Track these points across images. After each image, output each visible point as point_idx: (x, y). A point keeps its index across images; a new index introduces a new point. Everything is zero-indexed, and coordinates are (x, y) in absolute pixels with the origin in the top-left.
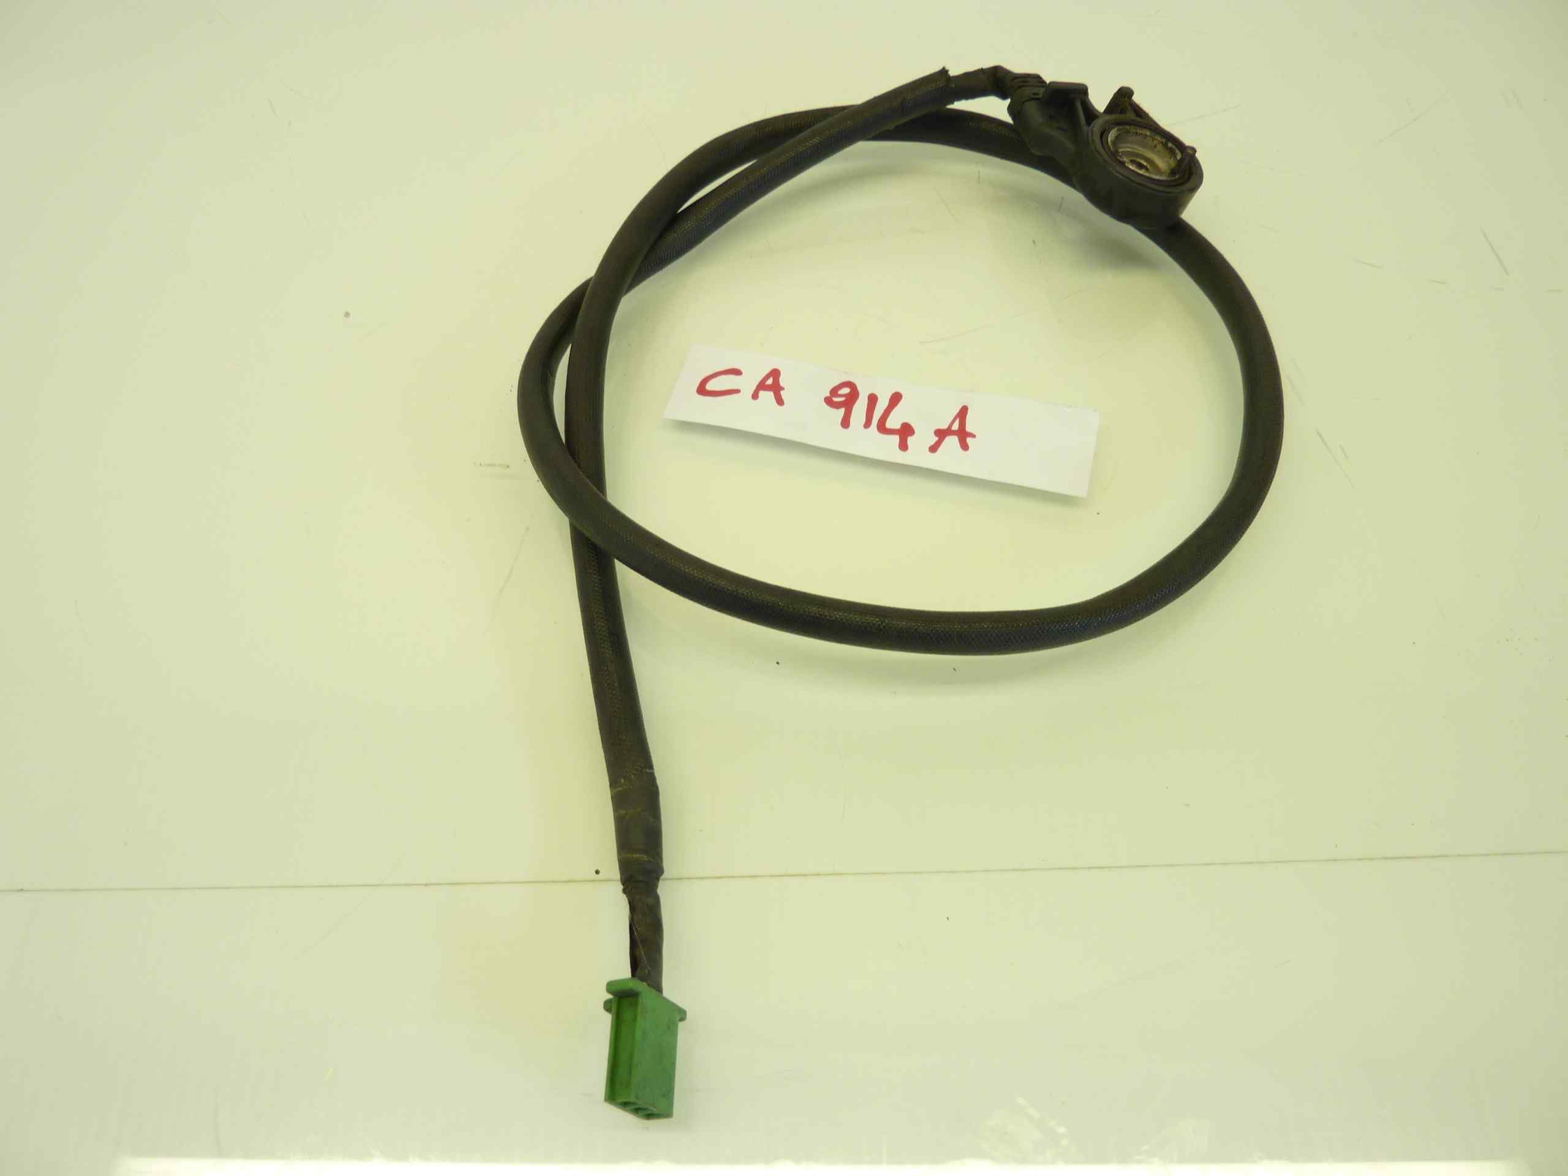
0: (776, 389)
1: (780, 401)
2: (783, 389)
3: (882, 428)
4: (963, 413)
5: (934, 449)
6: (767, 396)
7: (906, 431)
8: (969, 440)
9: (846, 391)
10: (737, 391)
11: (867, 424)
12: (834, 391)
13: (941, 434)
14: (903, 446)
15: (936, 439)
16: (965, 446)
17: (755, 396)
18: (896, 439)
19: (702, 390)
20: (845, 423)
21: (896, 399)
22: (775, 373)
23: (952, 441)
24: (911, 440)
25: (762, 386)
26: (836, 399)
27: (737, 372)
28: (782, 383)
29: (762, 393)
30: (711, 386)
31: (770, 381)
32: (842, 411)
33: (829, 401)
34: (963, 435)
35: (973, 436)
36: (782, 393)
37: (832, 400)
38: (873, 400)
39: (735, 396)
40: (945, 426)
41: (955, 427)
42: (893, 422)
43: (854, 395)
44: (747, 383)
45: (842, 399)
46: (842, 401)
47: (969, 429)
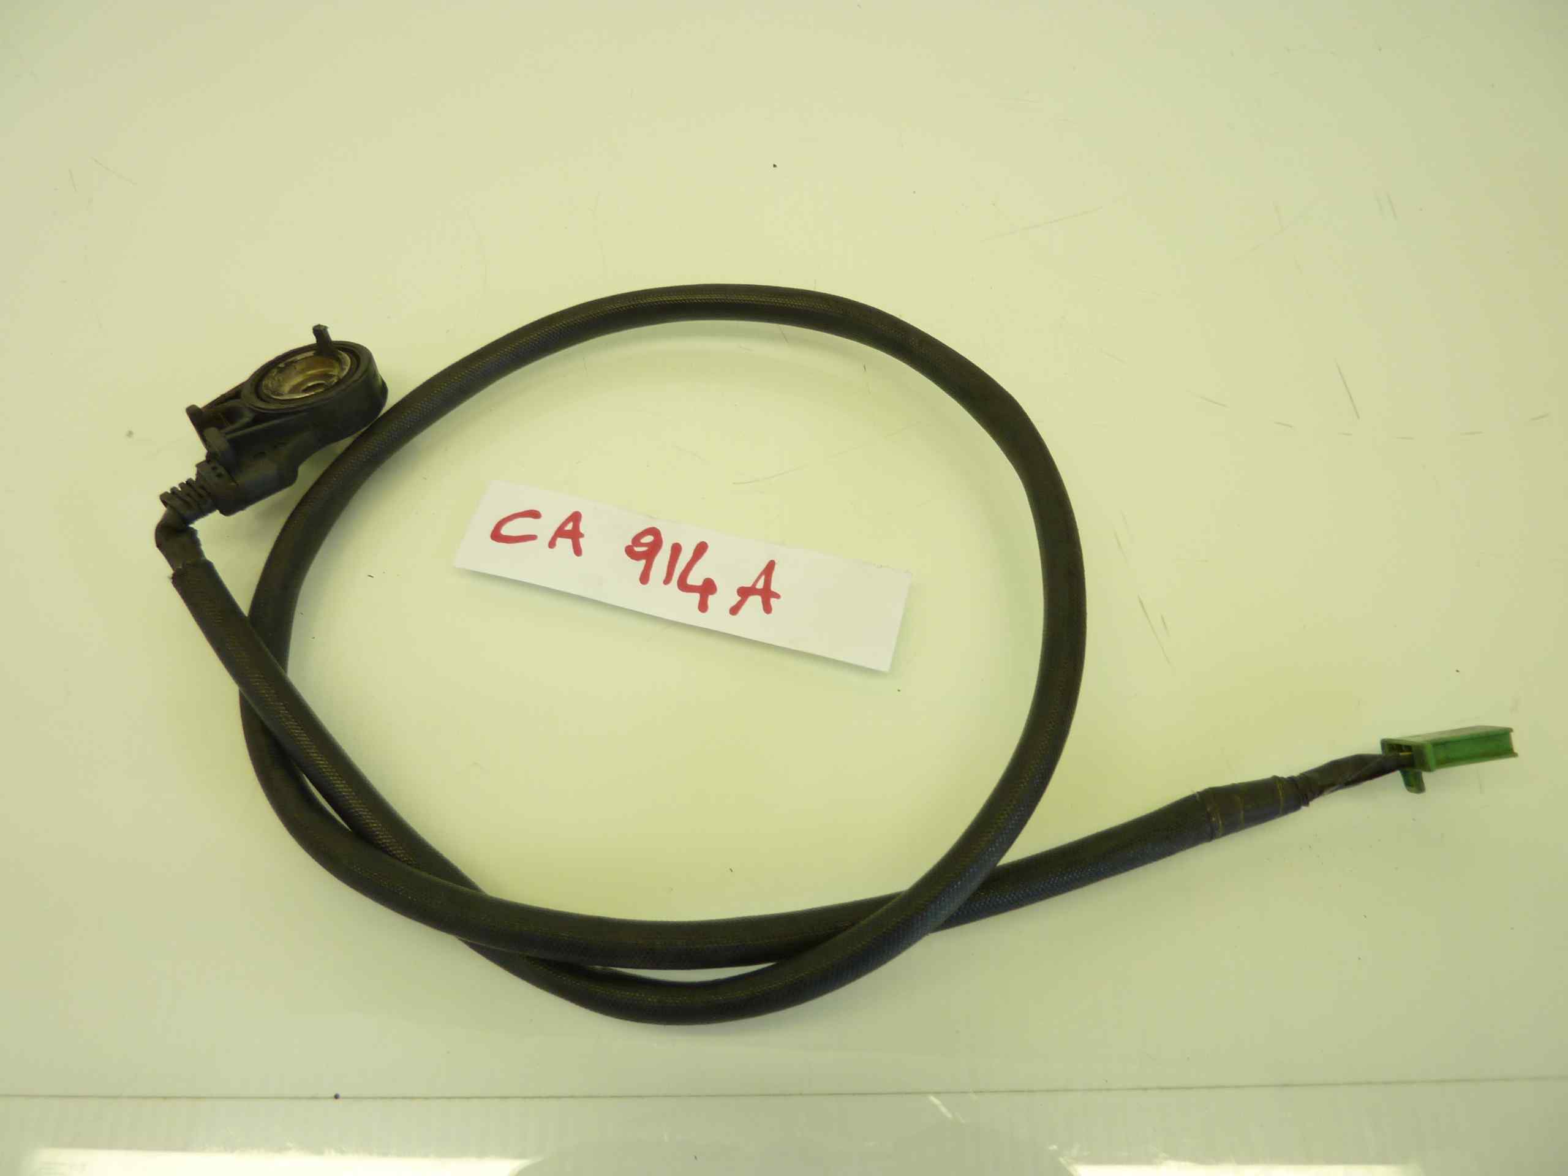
0: (575, 535)
1: (578, 551)
2: (582, 535)
3: (683, 586)
4: (770, 568)
5: (734, 610)
6: (565, 544)
7: (708, 588)
8: (773, 601)
9: (649, 539)
10: (533, 538)
11: (667, 581)
12: (636, 540)
13: (745, 593)
14: (703, 607)
15: (739, 598)
16: (767, 609)
17: (552, 544)
18: (696, 597)
19: (496, 536)
20: (644, 578)
21: (701, 549)
22: (576, 517)
23: (755, 601)
24: (712, 600)
25: (560, 533)
26: (638, 549)
27: (534, 514)
28: (582, 529)
29: (559, 541)
30: (505, 531)
31: (569, 527)
32: (642, 563)
33: (630, 552)
34: (767, 595)
35: (777, 596)
36: (581, 540)
37: (633, 550)
38: (676, 549)
39: (530, 543)
40: (748, 584)
41: (760, 585)
42: (695, 578)
43: (656, 545)
44: (544, 528)
45: (644, 549)
46: (644, 552)
47: (774, 587)
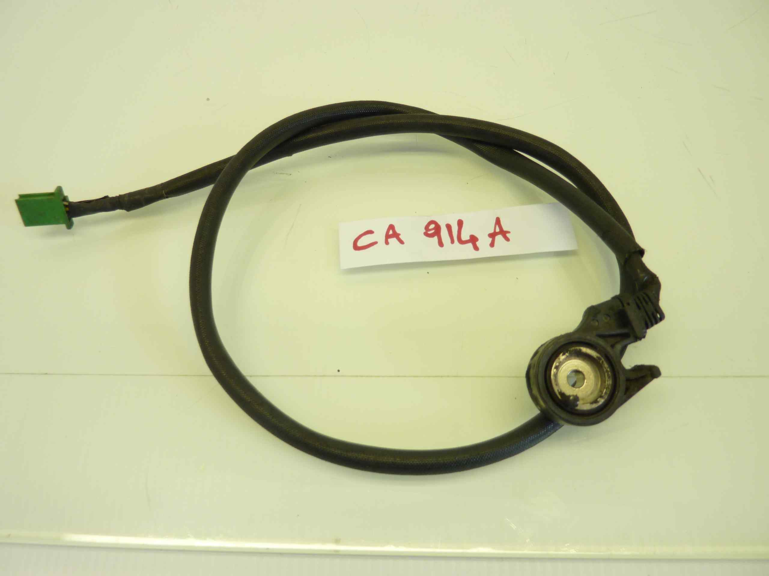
0: (396, 235)
1: (402, 242)
2: (399, 234)
3: (461, 241)
4: (498, 221)
5: (492, 245)
6: (393, 241)
7: (473, 240)
8: (508, 235)
9: (432, 226)
10: (375, 243)
11: (452, 242)
12: (427, 228)
13: (493, 236)
14: (476, 248)
15: (491, 239)
16: (508, 239)
17: (387, 243)
18: (470, 245)
19: (356, 247)
20: (441, 244)
21: (460, 223)
22: (391, 227)
23: (499, 238)
24: (478, 243)
25: (388, 236)
26: (430, 232)
27: (370, 232)
28: (398, 232)
29: (390, 240)
30: (360, 244)
31: (391, 232)
32: (436, 238)
33: (426, 234)
34: (504, 233)
35: (509, 232)
36: (400, 237)
37: (428, 233)
38: (449, 227)
39: (375, 246)
40: (492, 231)
41: (498, 230)
42: (465, 236)
43: (438, 229)
44: (379, 236)
45: (433, 231)
46: (433, 233)
47: (505, 229)
